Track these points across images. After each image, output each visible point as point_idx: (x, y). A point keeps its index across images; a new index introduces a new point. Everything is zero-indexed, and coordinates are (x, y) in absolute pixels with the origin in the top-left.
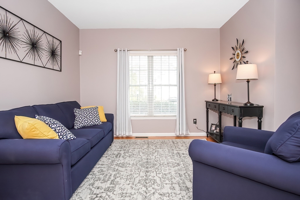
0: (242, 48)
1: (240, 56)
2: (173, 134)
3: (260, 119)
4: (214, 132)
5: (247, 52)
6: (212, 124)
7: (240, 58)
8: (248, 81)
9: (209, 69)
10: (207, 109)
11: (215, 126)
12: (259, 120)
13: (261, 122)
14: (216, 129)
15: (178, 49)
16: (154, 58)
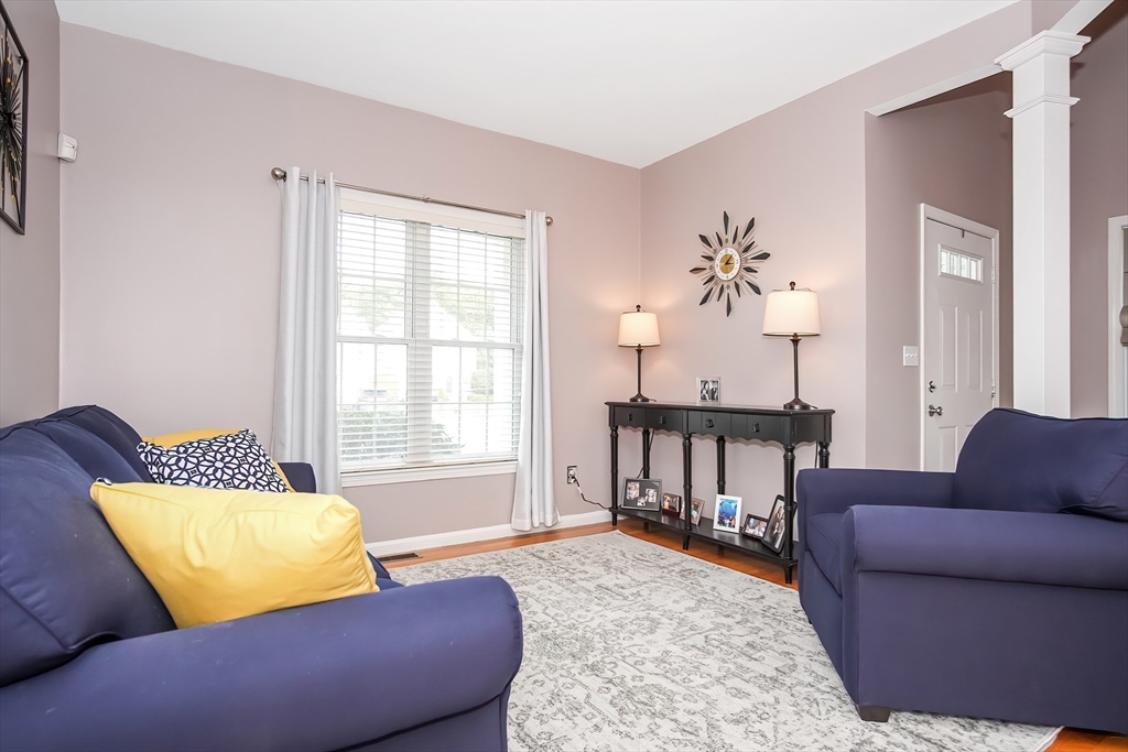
0: (746, 243)
1: (737, 266)
2: (504, 530)
3: (826, 446)
4: (639, 504)
5: (765, 256)
6: (628, 481)
7: (735, 272)
8: (795, 340)
9: (612, 299)
10: (613, 431)
11: (638, 485)
12: (821, 450)
13: (828, 454)
14: (642, 494)
15: (528, 214)
16: (433, 232)
